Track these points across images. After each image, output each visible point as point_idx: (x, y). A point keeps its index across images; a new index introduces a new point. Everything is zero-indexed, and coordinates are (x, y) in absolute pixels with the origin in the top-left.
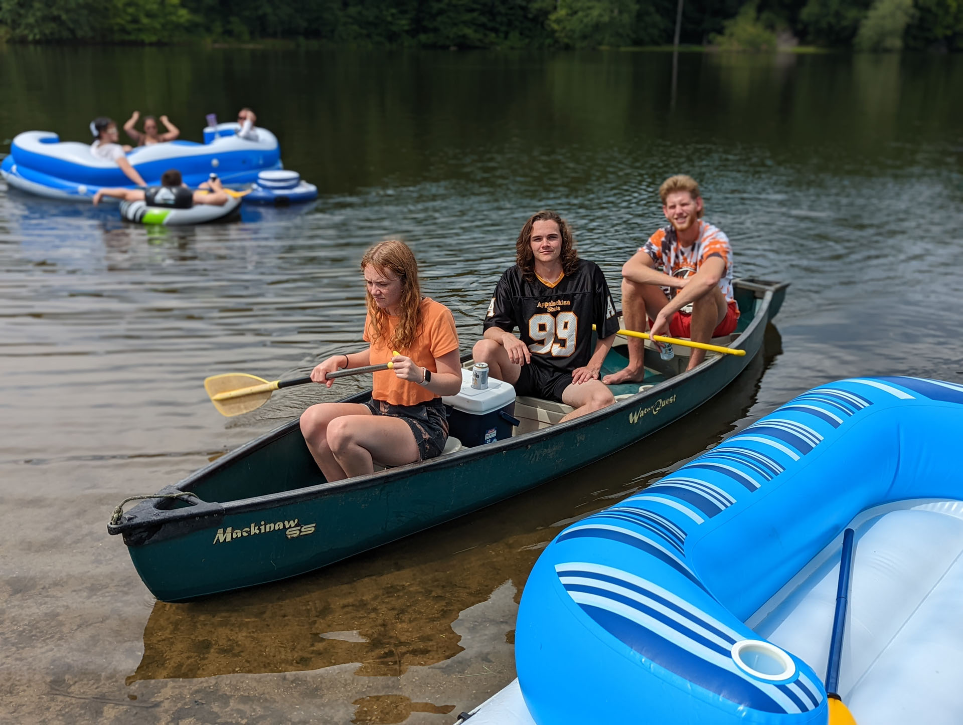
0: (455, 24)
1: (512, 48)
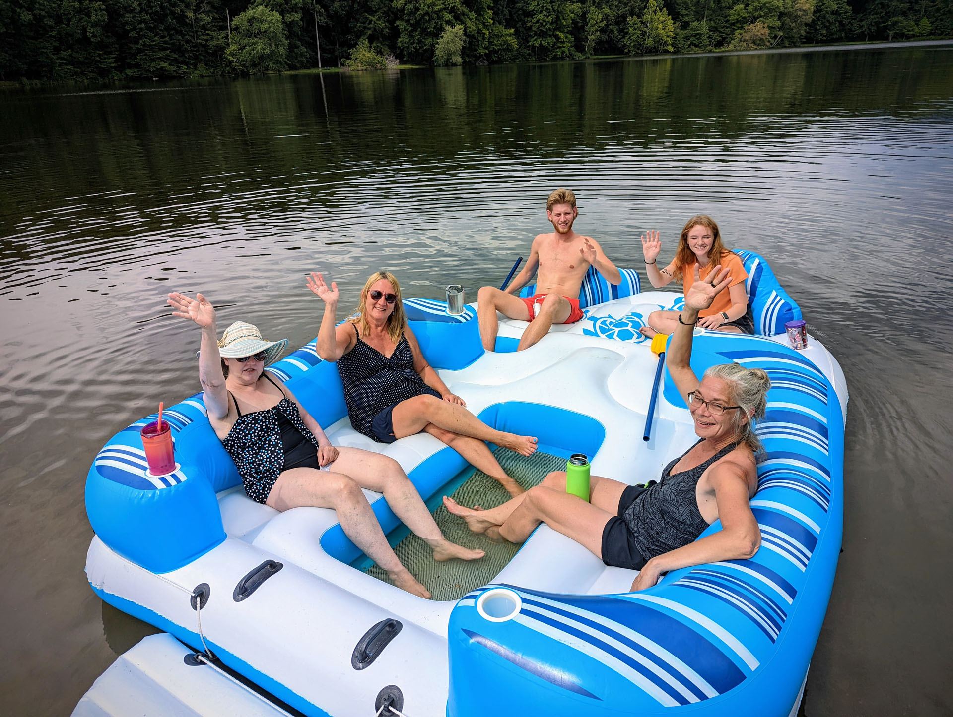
0: (153, 60)
1: (202, 76)
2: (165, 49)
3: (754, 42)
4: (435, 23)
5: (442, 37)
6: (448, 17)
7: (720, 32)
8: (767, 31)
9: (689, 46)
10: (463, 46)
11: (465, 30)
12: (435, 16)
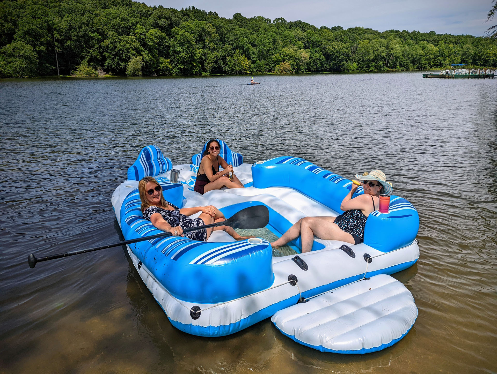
3: (284, 71)
4: (126, 54)
5: (130, 62)
6: (132, 52)
7: (270, 65)
8: (290, 66)
9: (256, 71)
10: (142, 67)
11: (143, 59)
12: (126, 51)
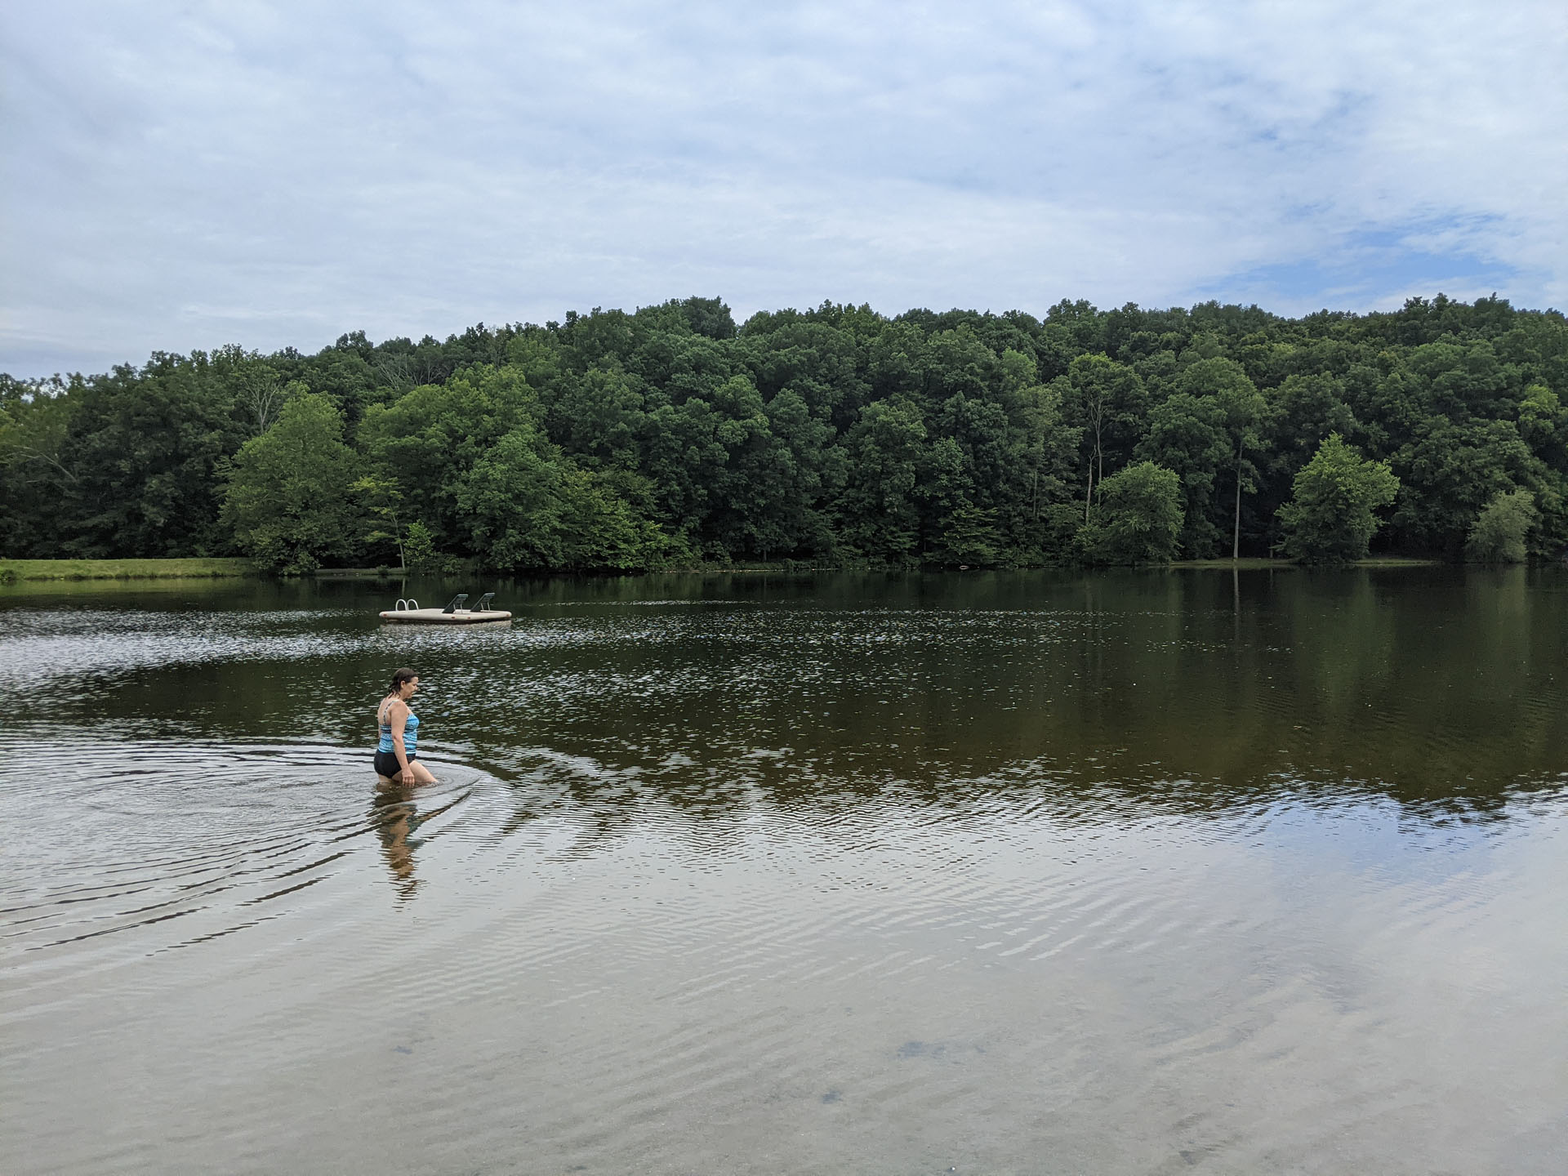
0: (965, 539)
2: (986, 524)
4: (1474, 486)
5: (1487, 509)
6: (1499, 475)
10: (1530, 527)
11: (1537, 500)
12: (1474, 475)
